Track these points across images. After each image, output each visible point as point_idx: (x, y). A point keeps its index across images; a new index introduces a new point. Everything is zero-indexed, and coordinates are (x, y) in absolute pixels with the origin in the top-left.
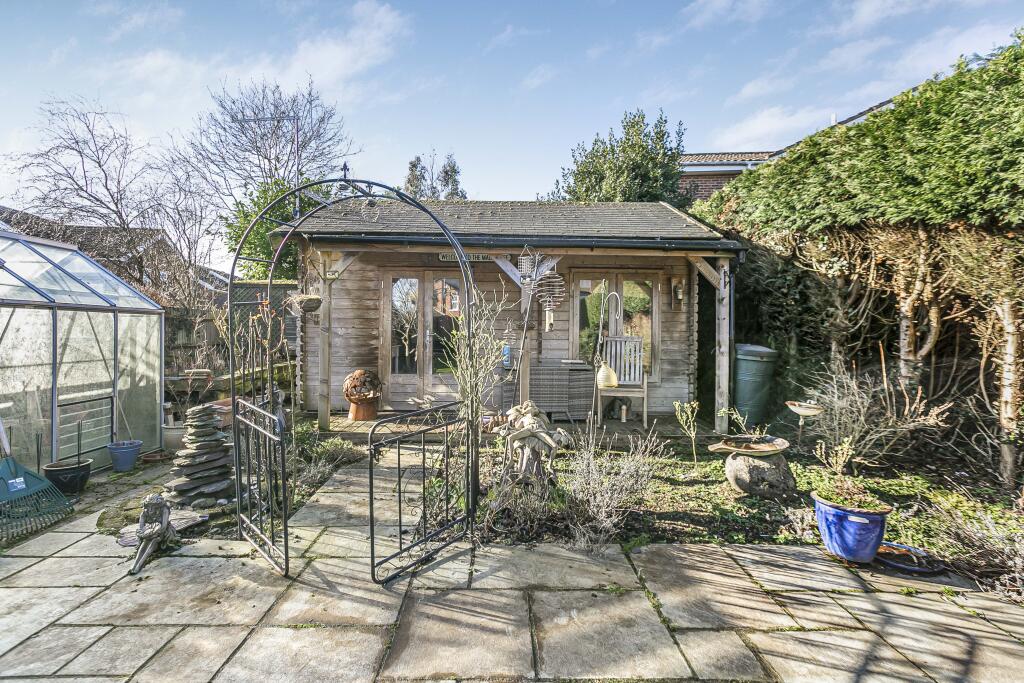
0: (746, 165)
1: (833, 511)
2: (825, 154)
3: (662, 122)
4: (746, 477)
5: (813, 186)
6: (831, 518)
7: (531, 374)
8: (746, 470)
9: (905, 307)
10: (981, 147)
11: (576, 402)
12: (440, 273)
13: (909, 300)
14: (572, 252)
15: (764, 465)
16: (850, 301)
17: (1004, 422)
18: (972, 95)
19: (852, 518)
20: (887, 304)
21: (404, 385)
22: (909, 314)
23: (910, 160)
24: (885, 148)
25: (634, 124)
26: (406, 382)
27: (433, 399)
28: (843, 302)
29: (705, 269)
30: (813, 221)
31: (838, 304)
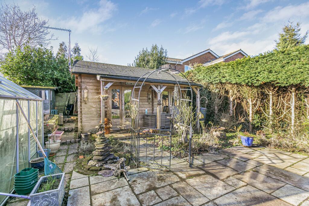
0: (177, 62)
1: (247, 138)
2: (219, 67)
3: (162, 49)
4: (219, 135)
5: (216, 73)
6: (246, 139)
7: (161, 116)
8: (219, 134)
9: (231, 99)
10: (253, 72)
11: (166, 123)
12: (126, 88)
13: (232, 98)
14: (170, 85)
15: (222, 132)
16: (219, 98)
17: (250, 120)
18: (252, 62)
19: (250, 139)
20: (227, 99)
21: (116, 122)
22: (232, 101)
23: (239, 72)
24: (234, 69)
25: (155, 48)
26: (117, 121)
27: (125, 126)
28: (218, 98)
29: (195, 90)
30: (215, 81)
31: (217, 98)
